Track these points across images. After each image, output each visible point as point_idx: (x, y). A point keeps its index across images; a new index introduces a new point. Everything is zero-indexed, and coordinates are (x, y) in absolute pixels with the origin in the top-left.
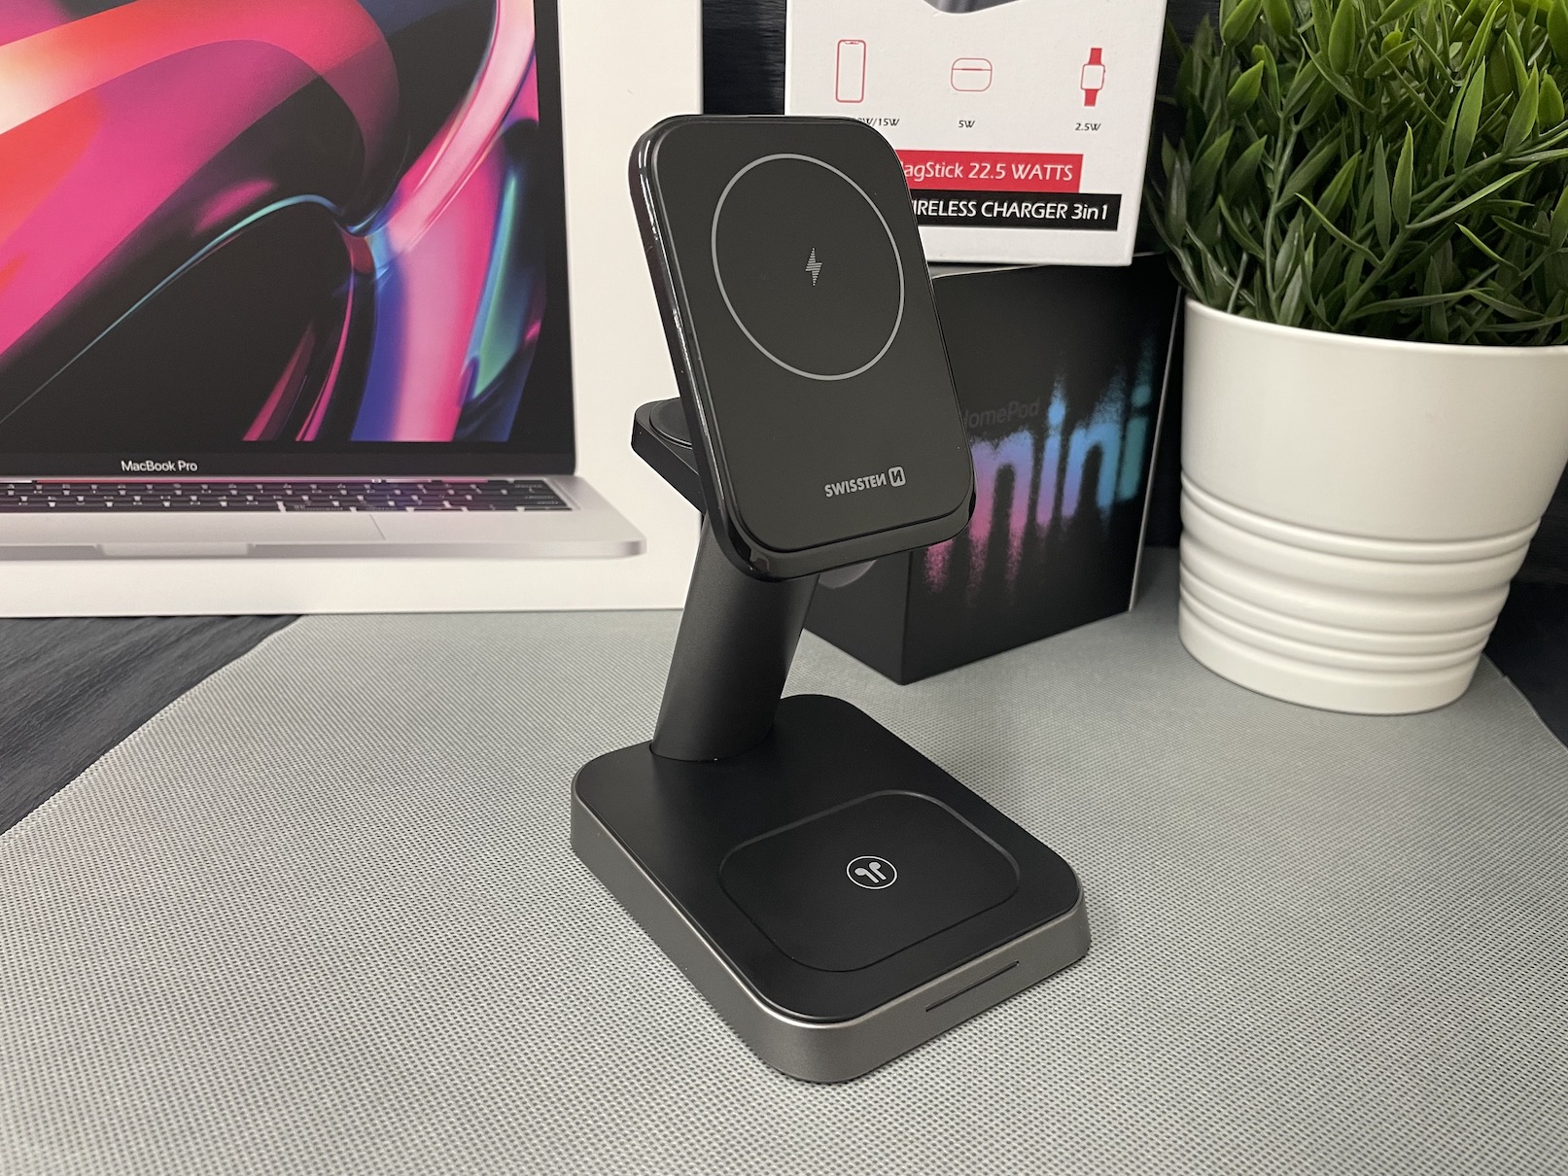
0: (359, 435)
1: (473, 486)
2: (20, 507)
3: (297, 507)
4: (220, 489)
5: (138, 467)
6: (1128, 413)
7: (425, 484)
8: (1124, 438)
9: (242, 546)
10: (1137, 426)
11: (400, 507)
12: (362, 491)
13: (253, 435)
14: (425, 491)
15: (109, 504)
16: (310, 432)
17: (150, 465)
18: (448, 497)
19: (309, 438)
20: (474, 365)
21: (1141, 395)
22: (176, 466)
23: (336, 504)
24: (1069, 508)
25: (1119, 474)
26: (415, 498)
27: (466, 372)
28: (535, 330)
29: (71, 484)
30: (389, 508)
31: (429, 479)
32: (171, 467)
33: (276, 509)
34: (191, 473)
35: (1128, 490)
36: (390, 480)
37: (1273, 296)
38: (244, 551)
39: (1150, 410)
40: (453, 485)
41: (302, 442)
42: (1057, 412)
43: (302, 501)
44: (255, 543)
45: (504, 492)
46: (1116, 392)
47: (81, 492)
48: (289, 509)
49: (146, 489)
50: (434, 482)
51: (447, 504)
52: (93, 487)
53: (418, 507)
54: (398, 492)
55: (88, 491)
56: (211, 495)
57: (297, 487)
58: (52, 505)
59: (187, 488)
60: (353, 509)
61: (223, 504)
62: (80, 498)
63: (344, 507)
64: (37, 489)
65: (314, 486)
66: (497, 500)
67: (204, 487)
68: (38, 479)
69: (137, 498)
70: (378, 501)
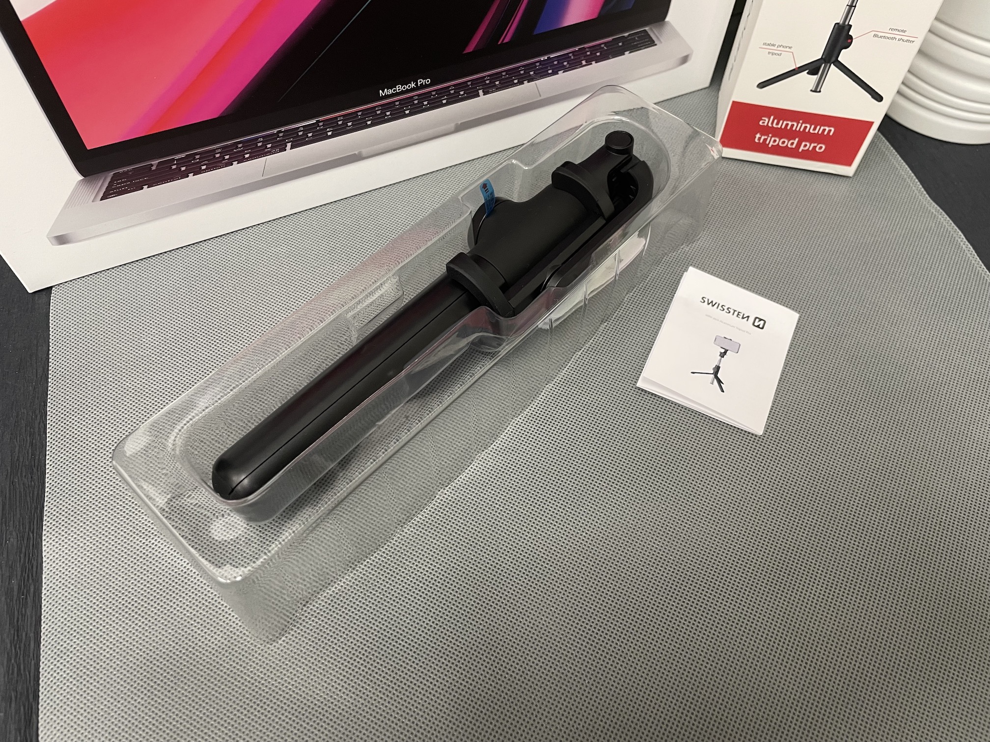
0: (539, 29)
2: (308, 141)
3: (491, 90)
4: (444, 92)
5: (391, 91)
7: (574, 53)
9: (452, 126)
11: (555, 73)
12: (534, 68)
13: (470, 48)
14: (572, 58)
15: (369, 123)
16: (509, 34)
17: (399, 88)
18: (586, 58)
19: (506, 40)
22: (417, 84)
23: (516, 81)
26: (565, 63)
29: (344, 116)
31: (577, 48)
32: (413, 85)
33: (479, 96)
34: (426, 86)
36: (552, 56)
38: (453, 129)
40: (591, 48)
41: (502, 43)
43: (495, 86)
44: (459, 123)
45: (620, 44)
47: (349, 120)
48: (485, 93)
49: (395, 105)
50: (580, 50)
51: (584, 63)
52: (360, 113)
53: (566, 70)
54: (556, 63)
55: (355, 117)
56: (437, 98)
57: (493, 77)
58: (329, 134)
59: (422, 97)
60: (526, 82)
61: (444, 102)
62: (350, 124)
63: (521, 83)
64: (318, 126)
65: (504, 74)
66: (613, 51)
67: (434, 93)
68: (320, 119)
69: (388, 113)
70: (542, 72)
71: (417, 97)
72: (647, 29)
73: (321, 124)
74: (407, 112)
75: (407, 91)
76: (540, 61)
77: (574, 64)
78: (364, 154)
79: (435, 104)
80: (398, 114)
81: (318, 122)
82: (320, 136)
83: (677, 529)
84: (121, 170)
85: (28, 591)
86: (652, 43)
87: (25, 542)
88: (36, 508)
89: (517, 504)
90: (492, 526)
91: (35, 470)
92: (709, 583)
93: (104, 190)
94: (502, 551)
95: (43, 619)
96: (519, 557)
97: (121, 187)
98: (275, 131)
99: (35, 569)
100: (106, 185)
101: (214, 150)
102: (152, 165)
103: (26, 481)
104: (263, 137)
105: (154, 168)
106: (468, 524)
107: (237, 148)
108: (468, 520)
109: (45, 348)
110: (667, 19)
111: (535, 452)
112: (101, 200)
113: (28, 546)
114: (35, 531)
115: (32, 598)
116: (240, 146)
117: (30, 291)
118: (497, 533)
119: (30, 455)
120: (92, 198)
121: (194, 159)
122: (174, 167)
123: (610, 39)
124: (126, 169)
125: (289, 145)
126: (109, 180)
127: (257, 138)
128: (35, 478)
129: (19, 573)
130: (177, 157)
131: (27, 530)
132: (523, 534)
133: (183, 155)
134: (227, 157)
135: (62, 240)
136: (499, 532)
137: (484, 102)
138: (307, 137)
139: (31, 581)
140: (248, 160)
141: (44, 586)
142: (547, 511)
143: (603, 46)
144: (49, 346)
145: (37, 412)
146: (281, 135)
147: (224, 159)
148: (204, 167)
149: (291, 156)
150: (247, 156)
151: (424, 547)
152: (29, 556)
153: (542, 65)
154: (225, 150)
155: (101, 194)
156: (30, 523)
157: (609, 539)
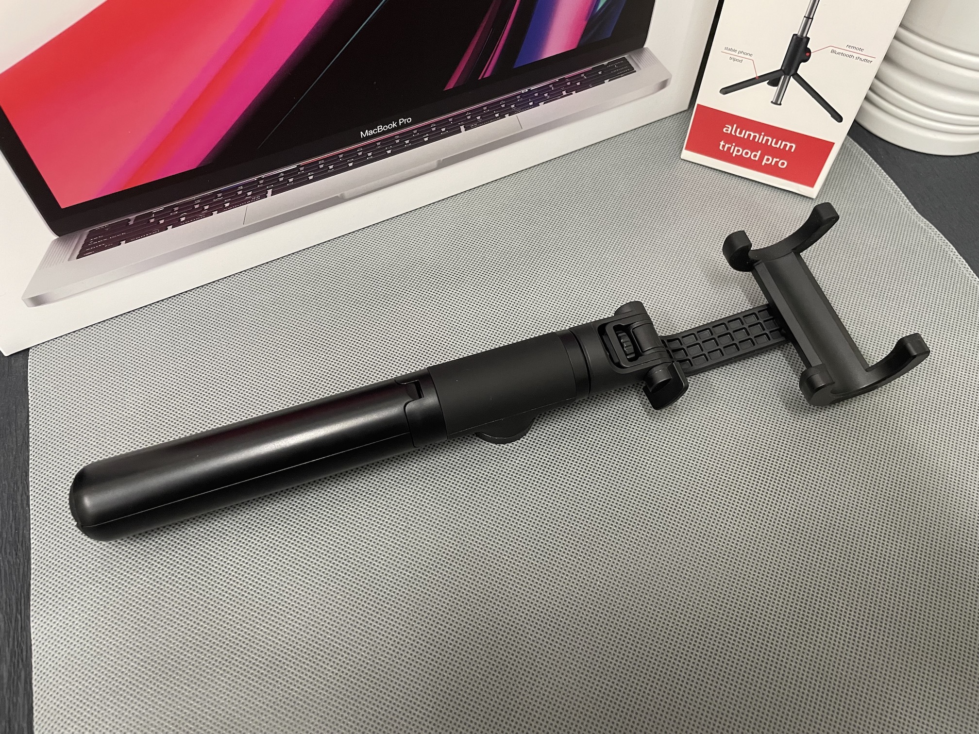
0: (519, 63)
2: (289, 186)
3: (472, 126)
4: (426, 129)
5: (372, 132)
7: (554, 84)
9: (434, 163)
11: (536, 105)
12: (515, 101)
13: (451, 85)
14: (553, 89)
15: (351, 165)
16: (489, 70)
17: (380, 128)
18: (566, 88)
19: (488, 74)
22: (398, 124)
23: (497, 115)
26: (546, 95)
29: (325, 159)
30: (529, 107)
31: (557, 79)
32: (394, 125)
33: (458, 132)
34: (408, 125)
36: (533, 88)
38: (435, 166)
40: (571, 78)
41: (482, 79)
43: (477, 121)
44: (442, 158)
45: (600, 73)
47: (330, 163)
48: (466, 129)
49: (377, 146)
50: (560, 81)
51: (564, 93)
52: (341, 156)
53: (546, 101)
54: (536, 95)
55: (335, 160)
56: (419, 136)
57: (474, 113)
58: (311, 178)
59: (403, 136)
60: (507, 115)
61: (426, 139)
62: (331, 167)
63: (502, 116)
64: (299, 171)
65: (485, 108)
66: (594, 80)
67: (415, 132)
68: (301, 164)
69: (370, 154)
70: (523, 105)
71: (398, 137)
72: (625, 56)
73: (302, 169)
74: (389, 152)
75: (389, 131)
76: (521, 94)
77: (555, 95)
78: (347, 196)
79: (417, 142)
80: (380, 155)
81: (299, 166)
82: (302, 180)
83: (694, 572)
84: (97, 227)
85: (19, 678)
86: (631, 70)
87: (13, 624)
88: (22, 587)
89: (526, 554)
90: (502, 580)
91: (19, 547)
92: (731, 629)
93: (80, 248)
94: (514, 606)
95: (35, 708)
96: (532, 612)
97: (98, 244)
98: (255, 179)
99: (24, 653)
100: (82, 242)
101: (193, 201)
102: (129, 220)
103: (10, 558)
104: (243, 185)
105: (131, 223)
106: (477, 579)
107: (217, 197)
108: (476, 574)
109: (24, 415)
110: (645, 46)
111: (541, 497)
112: (78, 257)
113: (16, 629)
114: (23, 611)
115: (23, 685)
116: (219, 195)
117: (6, 355)
118: (507, 587)
119: (14, 530)
120: (68, 256)
121: (173, 211)
122: (152, 221)
123: (590, 68)
124: (102, 226)
125: (270, 191)
126: (85, 237)
127: (237, 187)
128: (20, 554)
129: (8, 658)
130: (155, 210)
131: (14, 611)
132: (535, 586)
133: (161, 208)
134: (206, 207)
135: (37, 301)
136: (510, 586)
137: (465, 138)
138: (288, 182)
139: (21, 666)
140: (228, 209)
141: (34, 671)
142: (558, 560)
143: (583, 75)
144: (28, 412)
145: (19, 483)
146: (261, 182)
147: (203, 209)
148: (183, 219)
149: (272, 203)
150: (227, 205)
151: (433, 606)
152: (18, 639)
153: (523, 98)
154: (205, 200)
155: (77, 253)
156: (17, 603)
157: (624, 587)
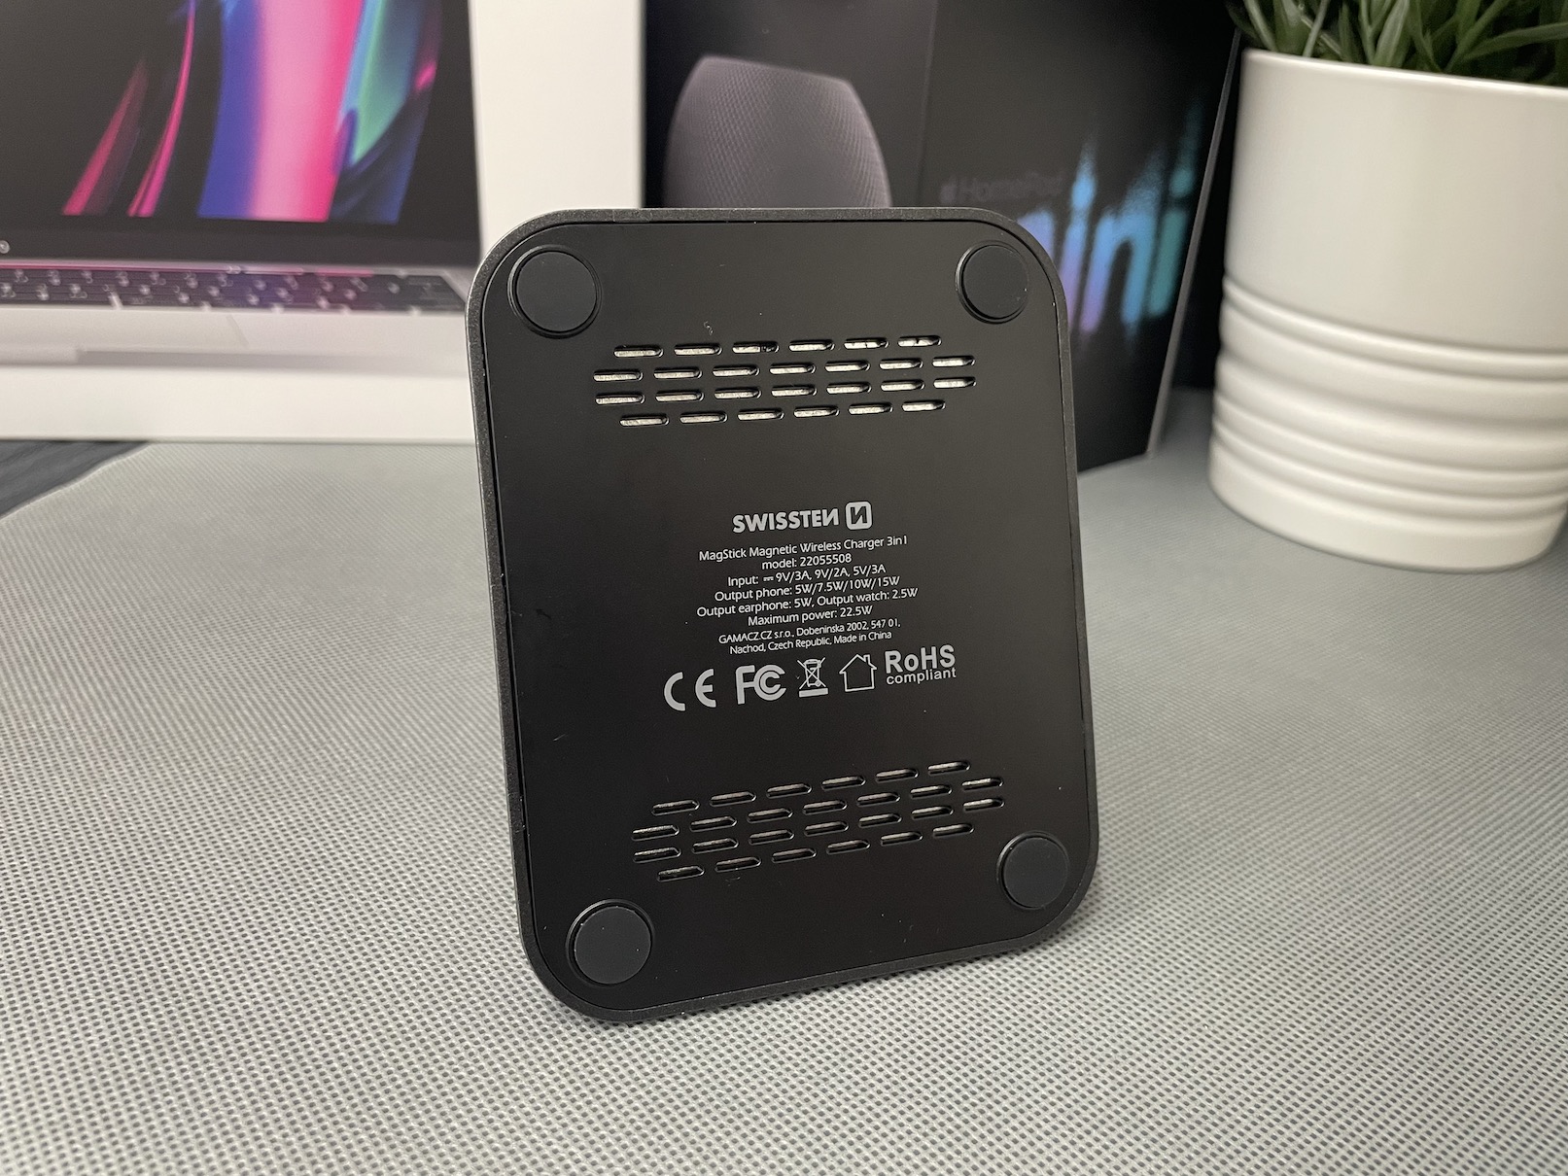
0: (209, 208)
1: (355, 282)
3: (135, 300)
4: (39, 276)
6: (1165, 203)
7: (296, 277)
8: (1158, 235)
9: (68, 351)
10: (1175, 221)
11: (265, 304)
12: (217, 283)
13: (76, 206)
14: (295, 286)
16: (146, 203)
18: (324, 294)
19: (147, 210)
20: (352, 119)
21: (1182, 182)
23: (184, 298)
24: (1091, 319)
25: (1150, 281)
26: (283, 293)
27: (341, 130)
28: (428, 74)
30: (249, 306)
31: (300, 269)
33: (107, 303)
35: (1159, 304)
36: (249, 269)
37: (1368, 32)
38: (71, 358)
39: (1190, 202)
40: (331, 278)
41: (137, 218)
42: (1083, 192)
43: (140, 295)
44: (86, 347)
45: (394, 289)
46: (1153, 174)
48: (126, 303)
50: (307, 274)
51: (323, 303)
53: (288, 306)
54: (262, 286)
56: (27, 285)
57: (134, 277)
60: (205, 306)
61: (43, 296)
63: (195, 302)
65: (155, 275)
67: (19, 273)
70: (236, 297)
76: (224, 272)
77: (303, 296)
79: (26, 296)
137: (124, 320)
153: (234, 282)
